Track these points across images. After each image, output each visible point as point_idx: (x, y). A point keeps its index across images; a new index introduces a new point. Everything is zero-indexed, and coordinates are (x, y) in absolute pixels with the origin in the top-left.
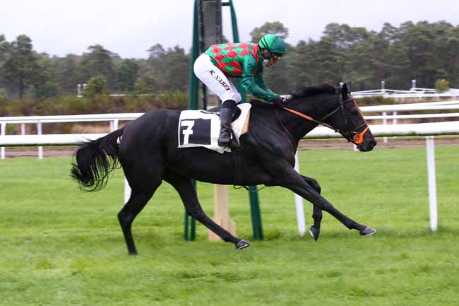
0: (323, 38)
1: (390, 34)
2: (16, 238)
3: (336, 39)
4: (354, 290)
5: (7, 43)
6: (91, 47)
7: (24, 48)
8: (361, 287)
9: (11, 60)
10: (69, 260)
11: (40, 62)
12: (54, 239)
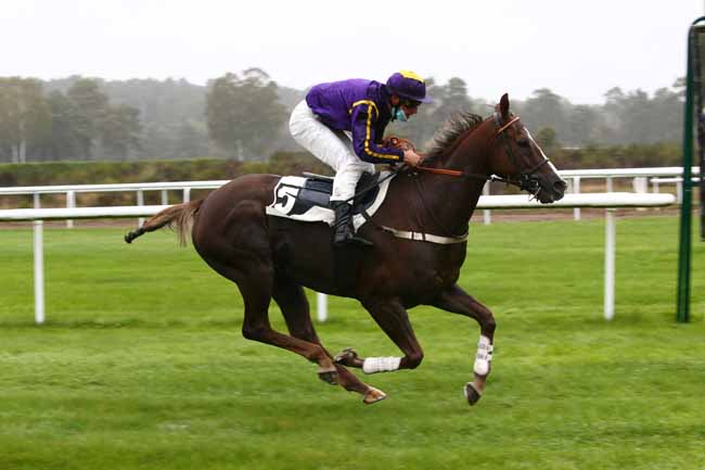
6: (537, 91)
10: (543, 346)
12: (519, 320)
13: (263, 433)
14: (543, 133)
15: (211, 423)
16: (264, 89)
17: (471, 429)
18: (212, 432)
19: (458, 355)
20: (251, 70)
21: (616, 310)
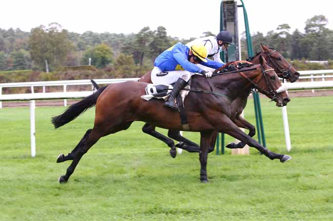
2: (112, 154)
4: (303, 186)
5: (151, 31)
7: (163, 35)
8: (309, 184)
9: (154, 42)
20: (52, 23)
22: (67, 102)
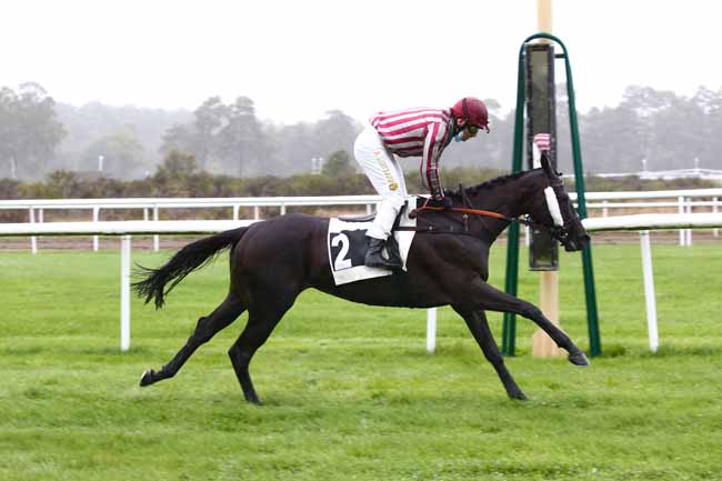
0: (622, 104)
1: (707, 100)
3: (637, 105)
5: (224, 106)
9: (229, 127)
11: (264, 129)
12: (336, 352)
13: (79, 467)
14: (336, 155)
15: (22, 457)
16: (41, 106)
17: (301, 465)
18: (24, 467)
19: (276, 387)
20: (26, 84)
21: (438, 343)
22: (160, 241)
